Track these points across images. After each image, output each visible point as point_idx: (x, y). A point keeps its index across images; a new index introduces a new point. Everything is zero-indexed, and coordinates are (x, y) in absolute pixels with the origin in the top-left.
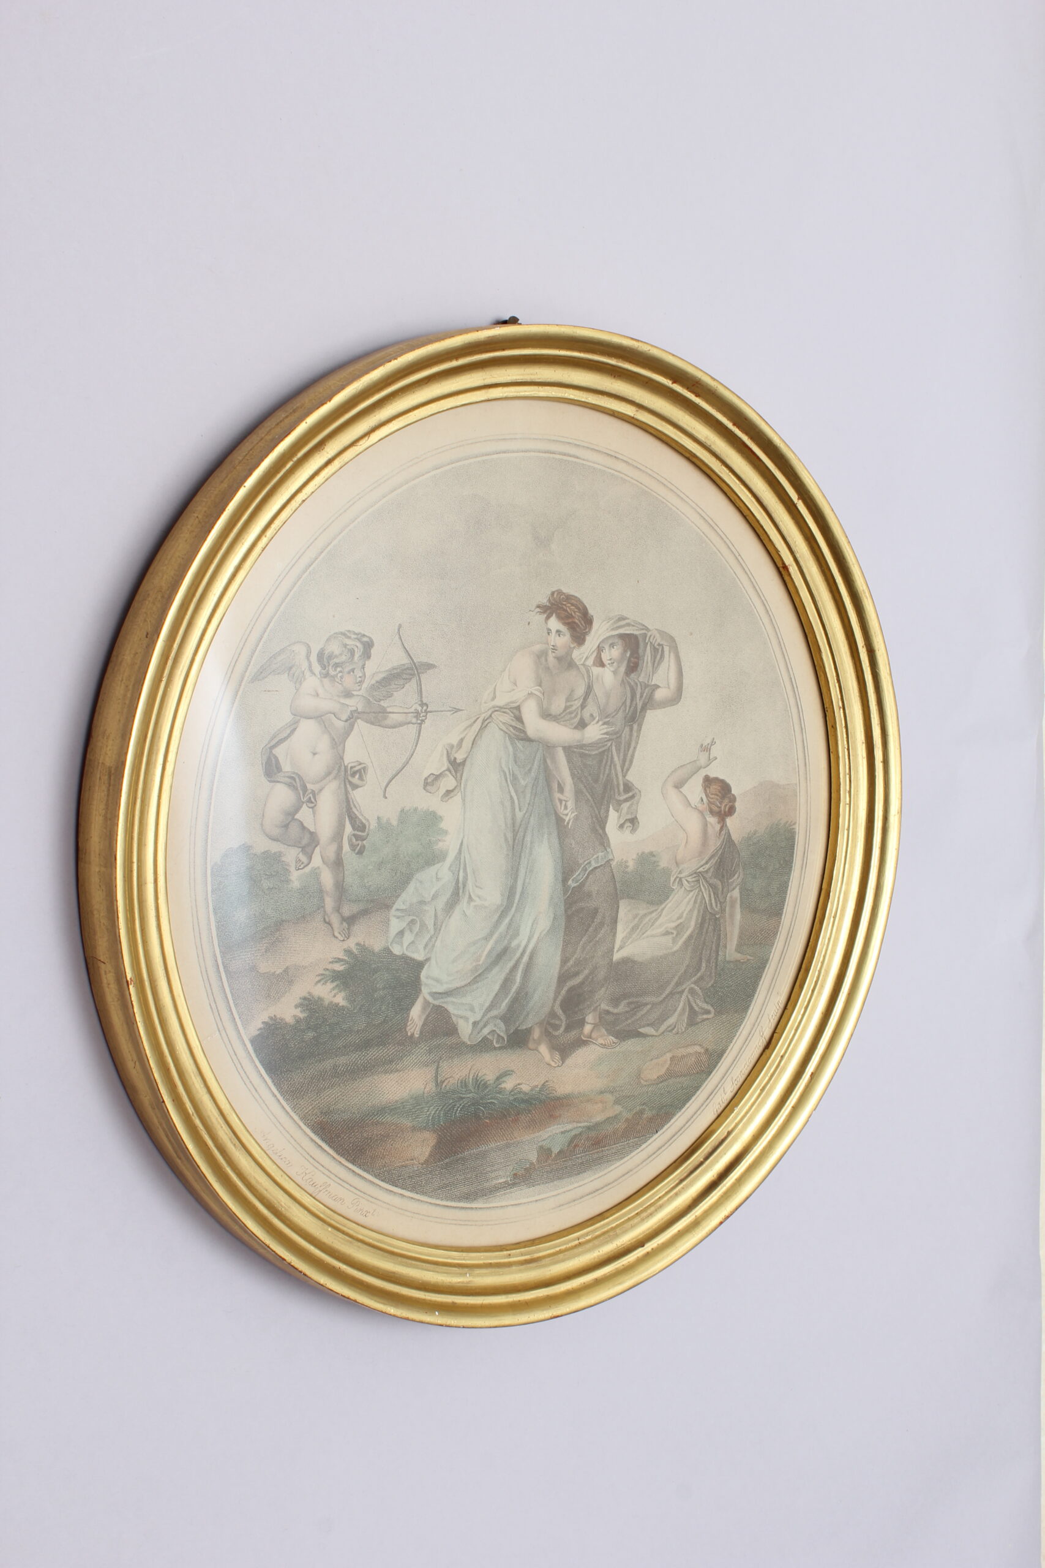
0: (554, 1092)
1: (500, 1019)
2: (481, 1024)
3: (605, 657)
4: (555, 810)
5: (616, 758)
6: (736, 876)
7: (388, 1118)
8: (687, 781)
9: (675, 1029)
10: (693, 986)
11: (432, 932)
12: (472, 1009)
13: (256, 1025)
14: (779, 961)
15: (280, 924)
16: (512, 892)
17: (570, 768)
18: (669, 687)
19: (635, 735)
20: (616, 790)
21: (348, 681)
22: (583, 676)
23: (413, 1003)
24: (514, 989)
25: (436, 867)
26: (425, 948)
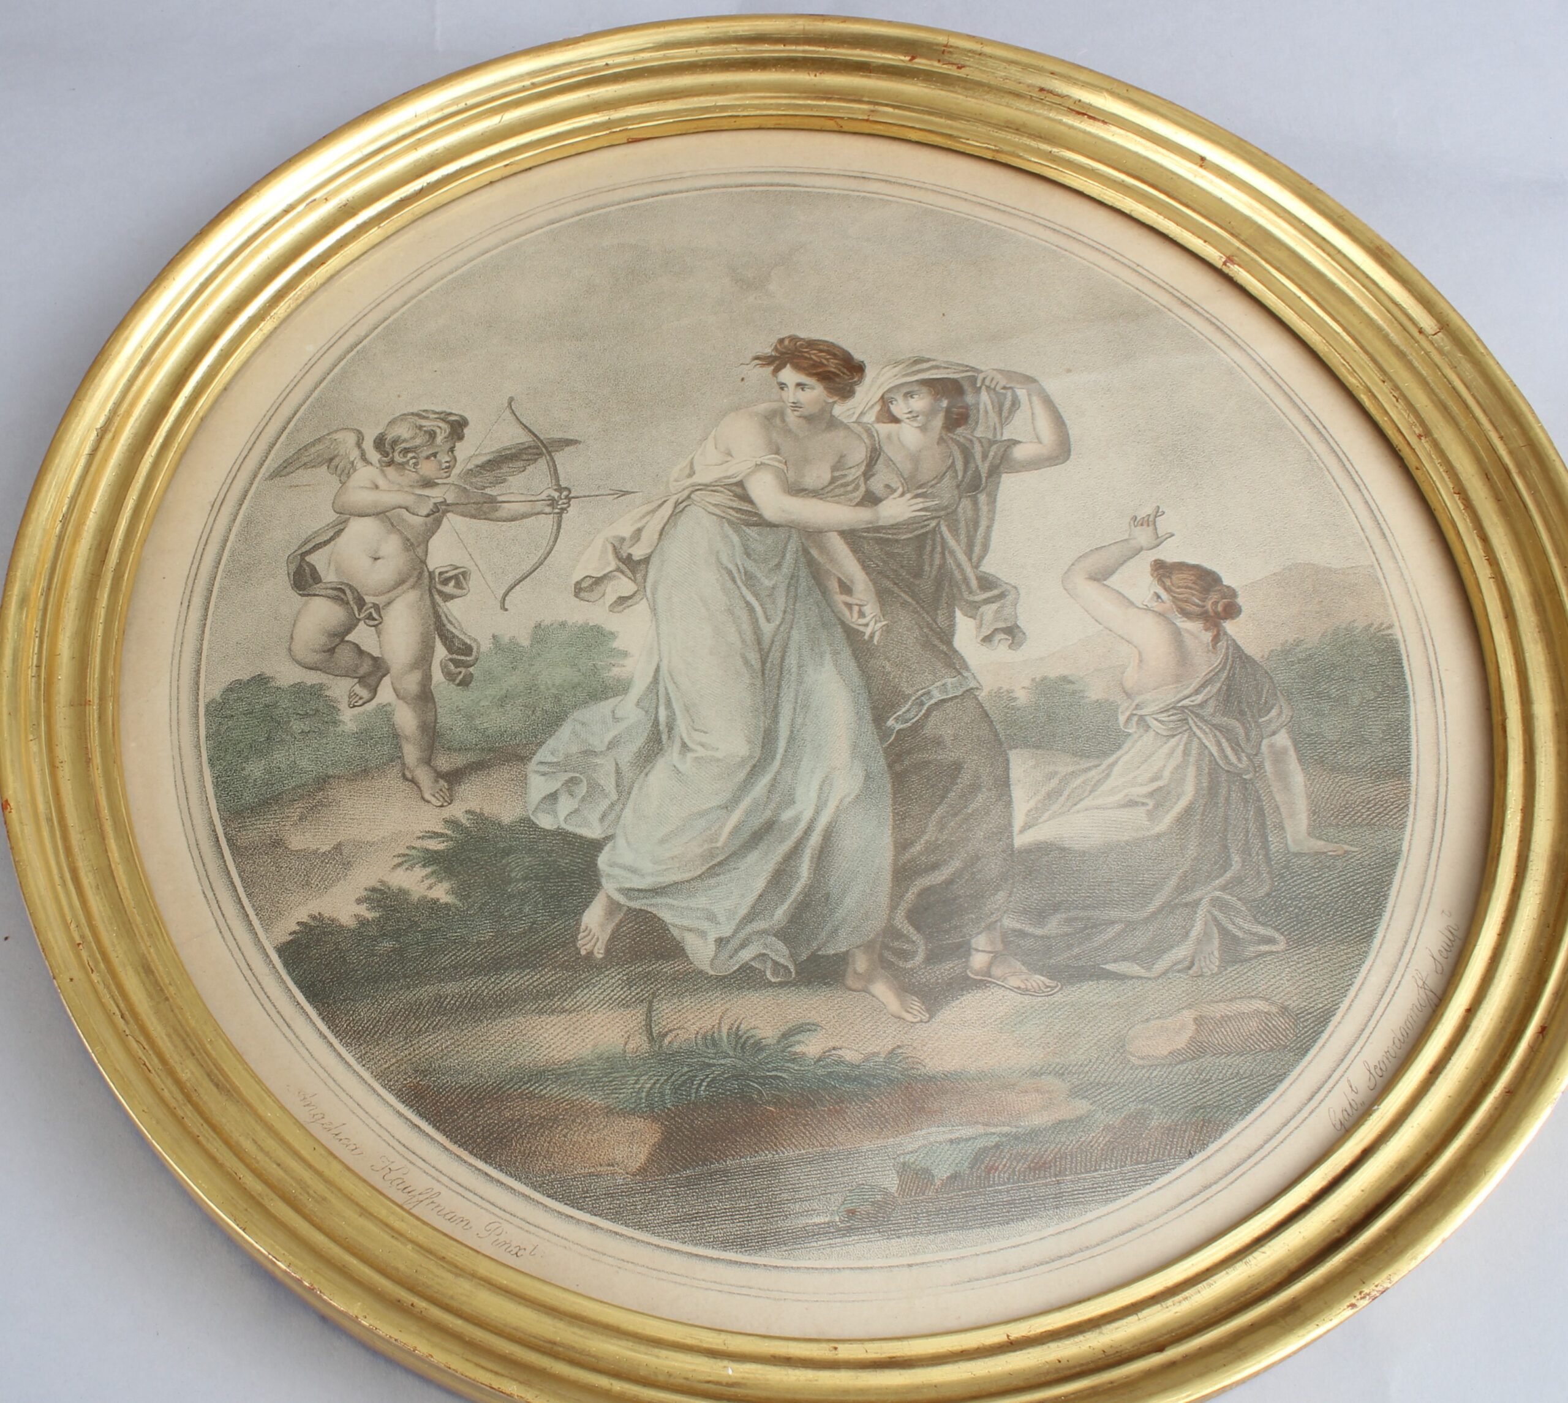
0: (919, 1066)
1: (775, 935)
2: (735, 943)
3: (899, 408)
5: (951, 542)
6: (1274, 713)
7: (553, 1090)
8: (1117, 569)
9: (1195, 968)
10: (1218, 893)
11: (614, 796)
12: (712, 918)
13: (286, 927)
14: (1429, 854)
15: (323, 782)
16: (769, 738)
17: (858, 560)
18: (1040, 442)
19: (984, 508)
20: (964, 587)
21: (428, 469)
22: (859, 437)
23: (586, 905)
24: (798, 888)
25: (612, 702)
26: (602, 820)
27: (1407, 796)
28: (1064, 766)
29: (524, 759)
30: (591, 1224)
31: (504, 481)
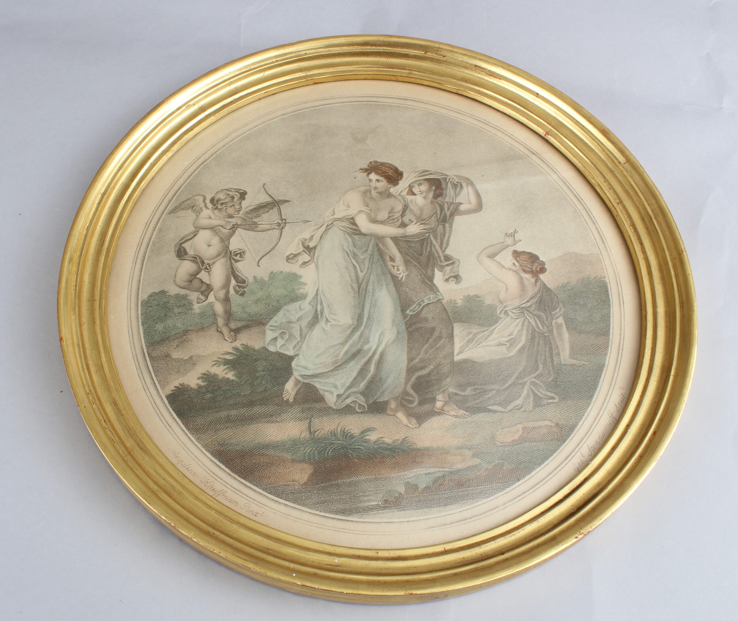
0: (414, 445)
1: (360, 394)
2: (344, 396)
3: (416, 190)
4: (389, 271)
5: (434, 242)
6: (558, 310)
7: (271, 452)
8: (499, 253)
9: (523, 409)
10: (533, 380)
11: (299, 339)
12: (335, 387)
13: (170, 388)
14: (616, 366)
15: (186, 332)
16: (360, 317)
18: (471, 204)
19: (448, 229)
20: (438, 260)
21: (231, 211)
22: (400, 201)
23: (287, 381)
24: (369, 376)
25: (299, 303)
26: (294, 348)
27: (608, 343)
28: (475, 329)
29: (264, 324)
30: (285, 504)
31: (260, 216)
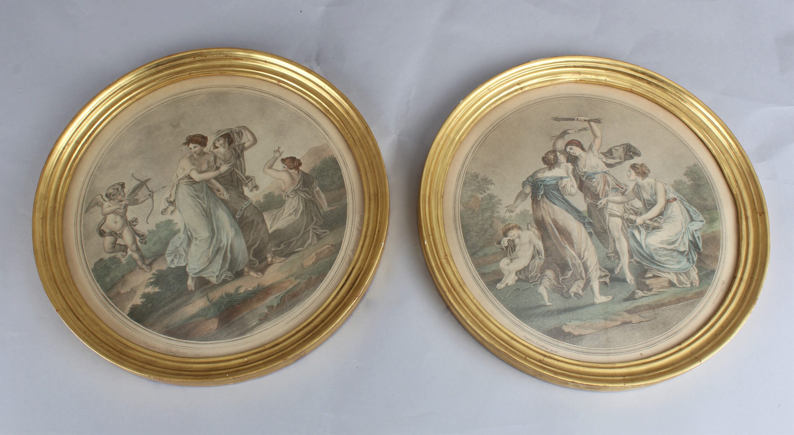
0: (264, 286)
1: (227, 271)
2: (220, 276)
3: (217, 145)
4: (219, 198)
5: (237, 171)
6: (314, 183)
7: (194, 320)
8: (274, 164)
9: (312, 244)
10: (313, 227)
11: (185, 255)
12: (214, 272)
13: (128, 310)
14: (353, 201)
15: (123, 276)
16: (213, 230)
17: (219, 183)
18: (250, 141)
19: (242, 161)
20: (243, 181)
21: (120, 198)
22: (211, 154)
23: (187, 280)
24: (229, 259)
25: (178, 235)
26: (184, 261)
27: (346, 191)
28: (274, 212)
29: (164, 255)
30: (211, 343)
31: (137, 194)
